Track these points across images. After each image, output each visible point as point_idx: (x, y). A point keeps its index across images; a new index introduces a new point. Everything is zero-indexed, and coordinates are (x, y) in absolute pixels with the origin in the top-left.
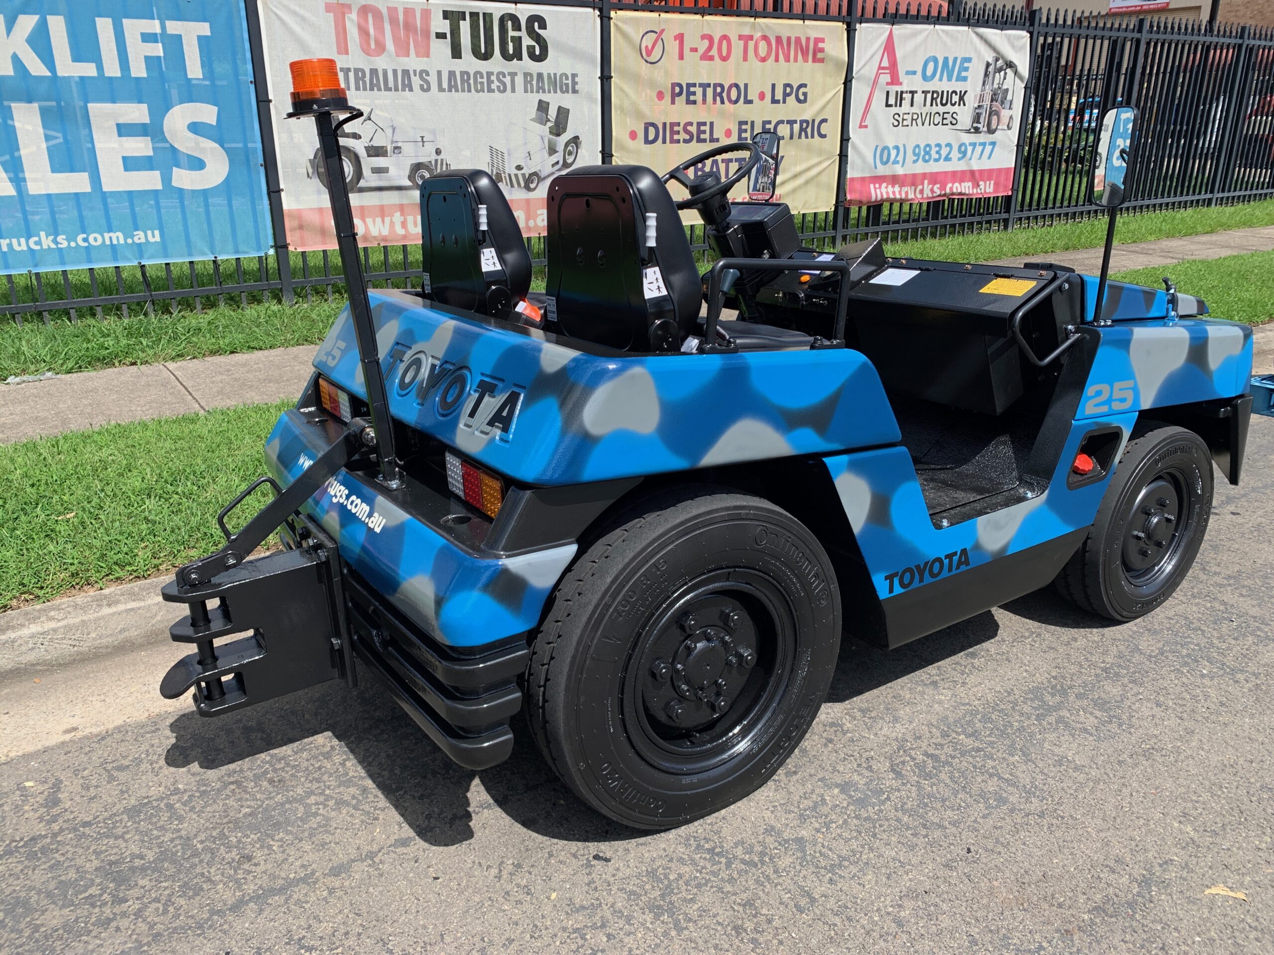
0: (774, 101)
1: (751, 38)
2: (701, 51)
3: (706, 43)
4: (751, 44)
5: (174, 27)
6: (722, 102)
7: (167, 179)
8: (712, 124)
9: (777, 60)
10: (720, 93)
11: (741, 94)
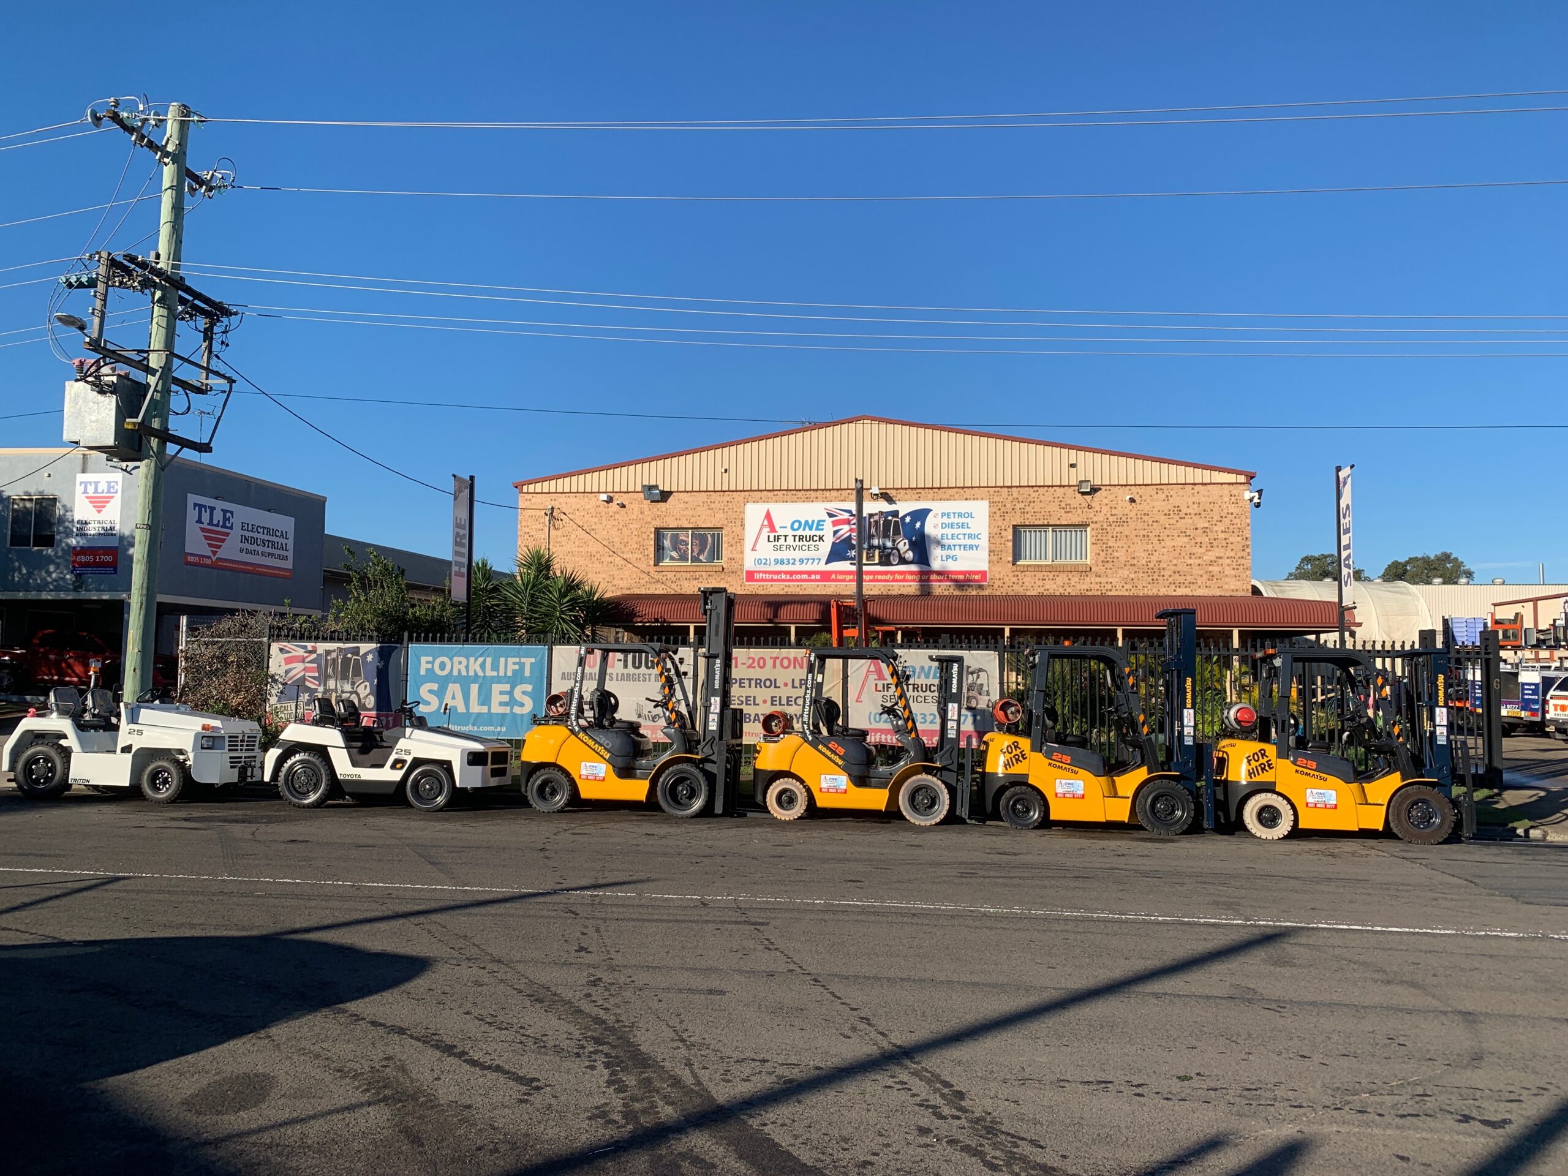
0: (793, 687)
1: (778, 658)
2: (748, 664)
3: (751, 661)
4: (778, 661)
5: (523, 660)
6: (761, 687)
7: (512, 709)
8: (754, 697)
9: (795, 667)
10: (759, 683)
11: (774, 684)
